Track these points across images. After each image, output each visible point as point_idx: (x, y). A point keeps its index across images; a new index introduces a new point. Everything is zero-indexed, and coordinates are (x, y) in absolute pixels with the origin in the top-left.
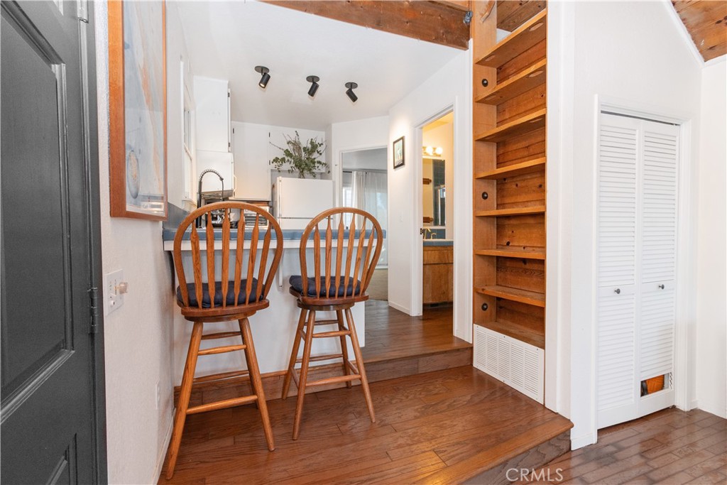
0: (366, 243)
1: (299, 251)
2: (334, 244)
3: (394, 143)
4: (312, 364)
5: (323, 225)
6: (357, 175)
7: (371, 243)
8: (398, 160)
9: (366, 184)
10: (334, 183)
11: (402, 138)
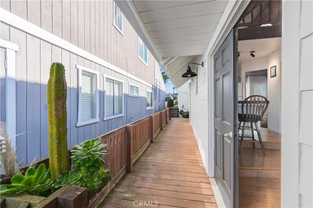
0: (263, 105)
1: (241, 107)
2: (253, 104)
3: (271, 68)
4: (244, 139)
5: (249, 100)
6: (250, 78)
7: (264, 105)
8: (273, 74)
9: (254, 81)
10: (243, 84)
11: (275, 66)
